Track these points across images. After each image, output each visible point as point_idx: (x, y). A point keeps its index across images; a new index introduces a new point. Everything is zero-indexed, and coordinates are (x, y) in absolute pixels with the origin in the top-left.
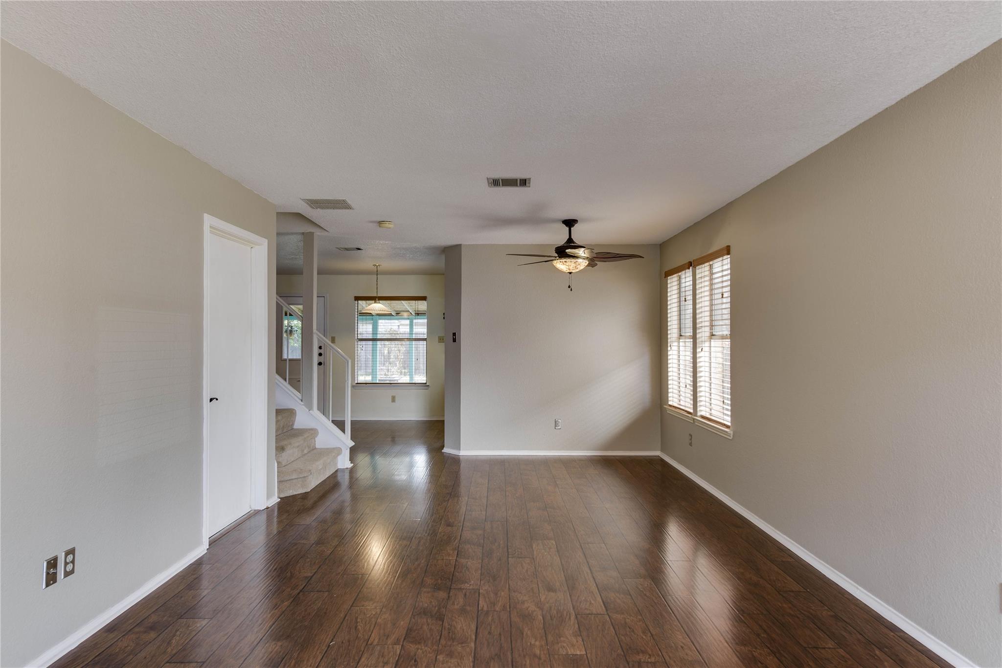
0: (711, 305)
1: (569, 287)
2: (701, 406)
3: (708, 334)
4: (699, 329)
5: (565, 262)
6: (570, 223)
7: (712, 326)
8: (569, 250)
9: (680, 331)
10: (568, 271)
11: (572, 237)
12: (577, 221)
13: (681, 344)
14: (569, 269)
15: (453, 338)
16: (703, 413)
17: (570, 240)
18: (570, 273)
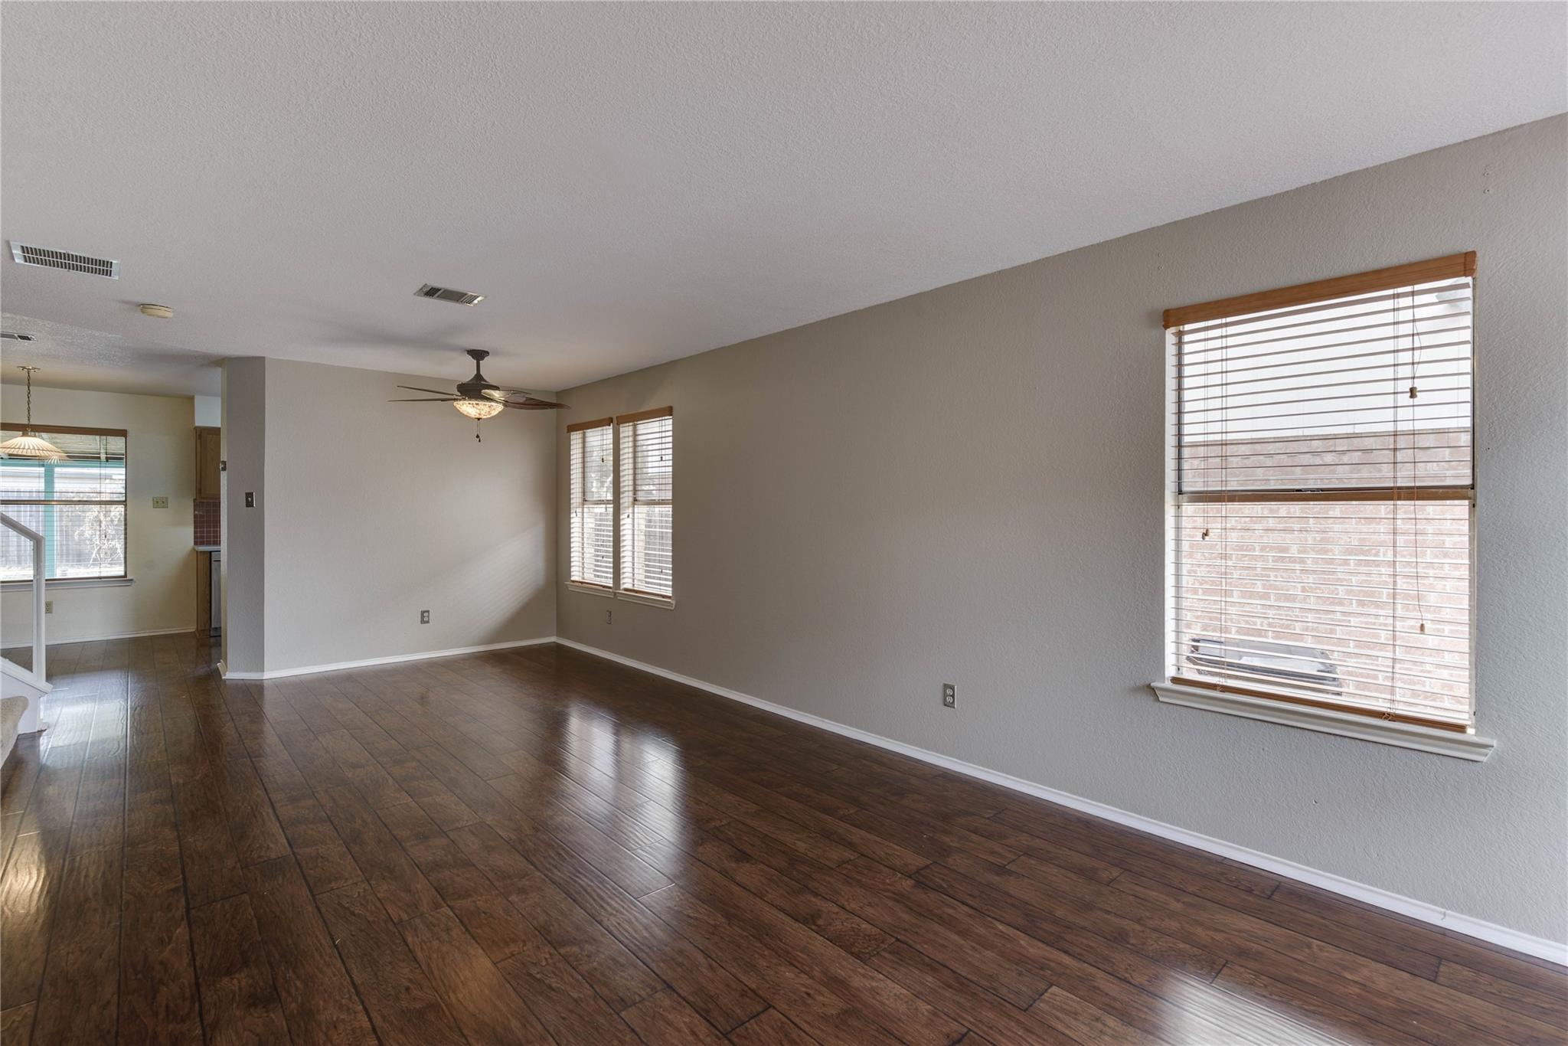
0: (635, 468)
1: (478, 437)
2: (624, 578)
3: (631, 499)
4: (623, 493)
5: (477, 404)
6: (478, 355)
7: (635, 491)
8: (487, 391)
9: (584, 495)
10: (478, 416)
11: (481, 373)
12: (488, 353)
13: (586, 510)
14: (480, 414)
15: (247, 500)
16: (626, 586)
17: (478, 377)
18: (479, 419)
